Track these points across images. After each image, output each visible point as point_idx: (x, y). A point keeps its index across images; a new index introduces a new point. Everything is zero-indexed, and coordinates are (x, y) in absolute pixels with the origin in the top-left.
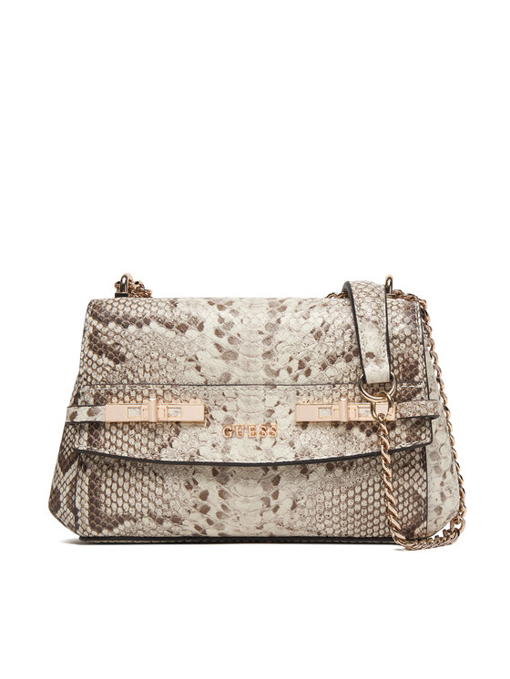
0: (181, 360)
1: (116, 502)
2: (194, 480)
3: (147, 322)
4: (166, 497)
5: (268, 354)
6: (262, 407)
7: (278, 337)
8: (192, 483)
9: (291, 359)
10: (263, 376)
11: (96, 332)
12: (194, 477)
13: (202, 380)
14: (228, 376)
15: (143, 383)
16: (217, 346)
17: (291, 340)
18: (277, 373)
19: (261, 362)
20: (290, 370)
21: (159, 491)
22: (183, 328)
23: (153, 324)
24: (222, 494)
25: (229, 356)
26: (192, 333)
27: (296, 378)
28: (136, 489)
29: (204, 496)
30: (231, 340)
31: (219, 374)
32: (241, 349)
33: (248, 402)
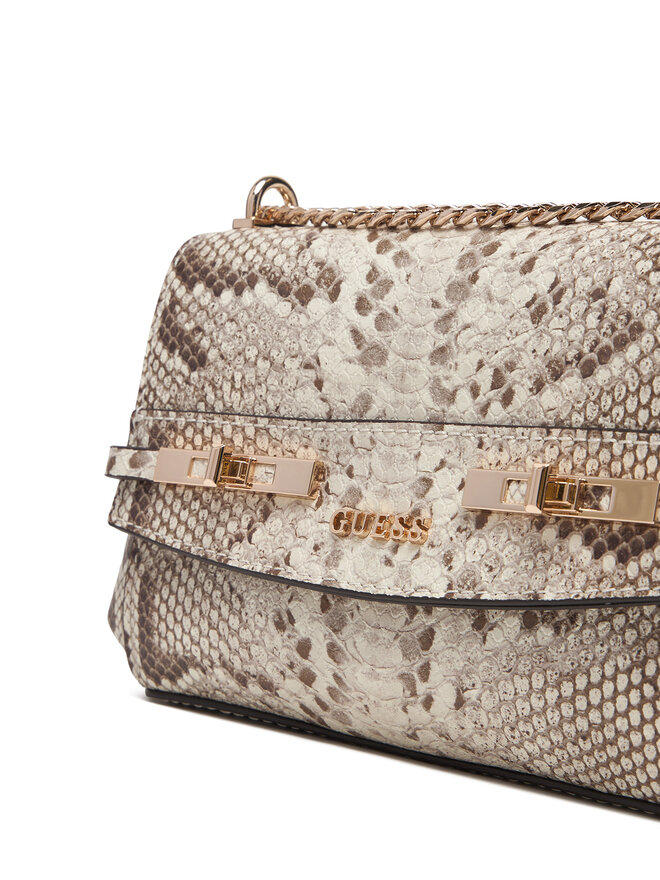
0: (292, 365)
1: (173, 631)
2: (289, 613)
3: (252, 281)
4: (245, 635)
5: (440, 354)
6: (412, 472)
7: (465, 315)
8: (285, 618)
9: (480, 365)
10: (425, 402)
11: (175, 302)
12: (291, 606)
13: (320, 409)
14: (366, 401)
15: (227, 413)
16: (356, 335)
17: (486, 324)
18: (451, 398)
19: (425, 368)
20: (475, 391)
21: (234, 622)
22: (305, 295)
23: (262, 287)
24: (333, 651)
25: (371, 355)
26: (319, 305)
27: (484, 410)
28: (201, 612)
29: (304, 648)
30: (382, 321)
31: (351, 396)
32: (395, 341)
33: (388, 459)
